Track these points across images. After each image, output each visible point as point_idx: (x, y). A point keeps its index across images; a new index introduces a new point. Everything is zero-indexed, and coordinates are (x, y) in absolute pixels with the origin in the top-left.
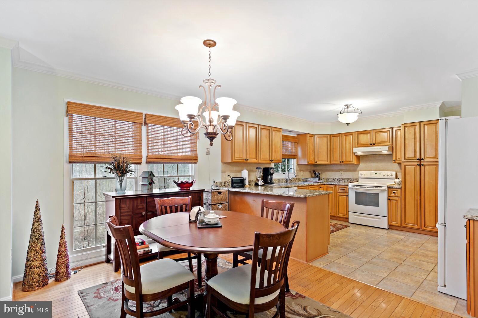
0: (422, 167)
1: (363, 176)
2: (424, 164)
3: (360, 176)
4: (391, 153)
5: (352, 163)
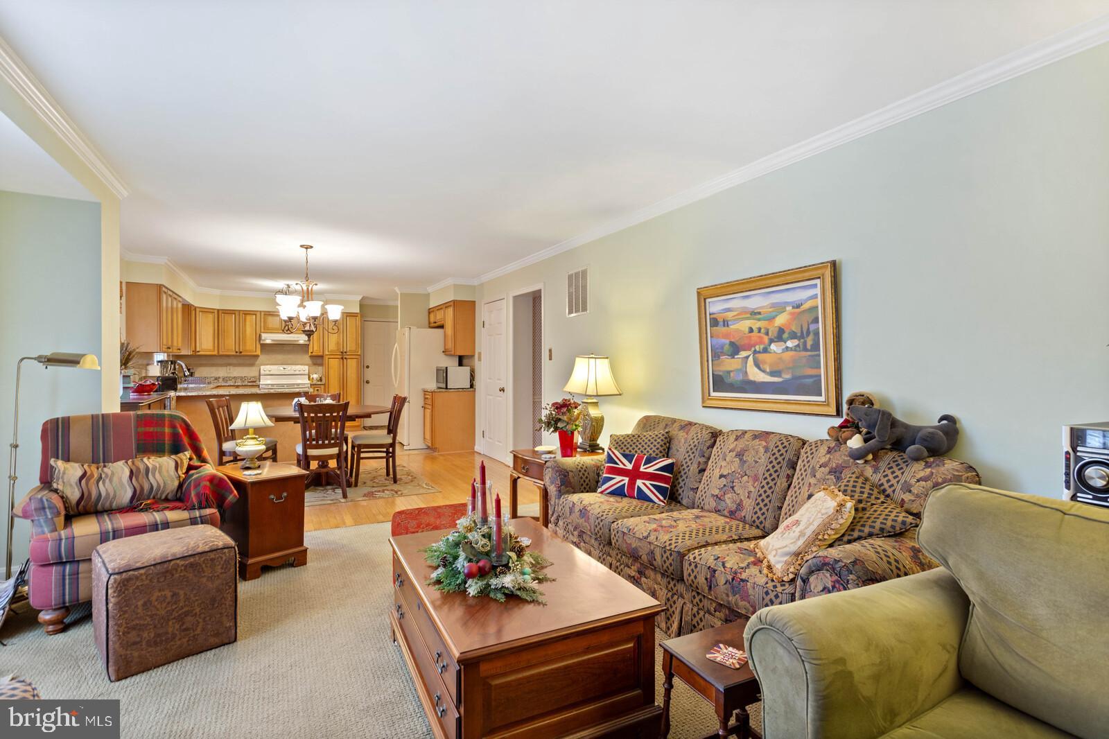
0: (345, 360)
1: (268, 372)
2: (347, 357)
3: (262, 372)
4: (308, 343)
5: (255, 354)
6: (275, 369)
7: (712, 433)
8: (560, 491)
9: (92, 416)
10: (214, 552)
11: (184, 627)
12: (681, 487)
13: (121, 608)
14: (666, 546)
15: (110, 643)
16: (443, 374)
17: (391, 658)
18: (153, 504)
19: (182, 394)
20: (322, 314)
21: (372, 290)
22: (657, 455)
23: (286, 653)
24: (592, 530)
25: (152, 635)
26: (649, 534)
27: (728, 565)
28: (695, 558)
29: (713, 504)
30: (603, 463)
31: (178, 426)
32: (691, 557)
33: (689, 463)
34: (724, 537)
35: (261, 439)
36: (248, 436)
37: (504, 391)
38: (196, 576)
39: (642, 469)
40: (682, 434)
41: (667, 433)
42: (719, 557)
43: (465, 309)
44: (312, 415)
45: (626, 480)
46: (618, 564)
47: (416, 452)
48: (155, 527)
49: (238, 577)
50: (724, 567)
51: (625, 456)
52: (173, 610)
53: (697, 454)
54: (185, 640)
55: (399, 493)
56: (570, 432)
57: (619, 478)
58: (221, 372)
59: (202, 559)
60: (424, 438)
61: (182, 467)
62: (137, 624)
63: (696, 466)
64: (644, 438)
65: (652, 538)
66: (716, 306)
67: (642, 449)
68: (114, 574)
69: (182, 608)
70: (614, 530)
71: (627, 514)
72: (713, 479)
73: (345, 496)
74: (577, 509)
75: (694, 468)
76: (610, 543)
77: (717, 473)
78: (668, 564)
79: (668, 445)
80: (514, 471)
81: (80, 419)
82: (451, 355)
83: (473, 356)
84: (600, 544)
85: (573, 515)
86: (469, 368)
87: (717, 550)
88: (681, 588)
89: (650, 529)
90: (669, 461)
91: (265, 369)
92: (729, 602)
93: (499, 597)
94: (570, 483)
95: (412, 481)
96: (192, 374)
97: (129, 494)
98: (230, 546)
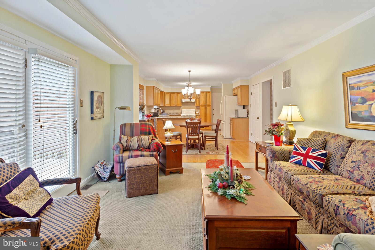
0: (206, 107)
3: (182, 111)
4: (195, 102)
5: (180, 106)
6: (186, 110)
7: (349, 140)
8: (272, 159)
9: (131, 123)
10: (152, 166)
11: (144, 186)
12: (331, 164)
13: (129, 178)
14: (314, 190)
15: (126, 187)
16: (237, 112)
17: (199, 211)
18: (143, 149)
19: (159, 118)
20: (194, 92)
21: (215, 84)
22: (319, 148)
23: (170, 201)
24: (284, 177)
25: (136, 187)
26: (307, 183)
27: (346, 206)
28: (329, 199)
29: (347, 174)
30: (293, 149)
31: (150, 127)
32: (327, 198)
33: (336, 154)
34: (350, 191)
35: (171, 132)
36: (168, 131)
37: (259, 118)
38: (147, 172)
39: (310, 154)
40: (333, 140)
41: (324, 139)
42: (342, 201)
43: (245, 88)
44: (190, 125)
45: (302, 158)
46: (295, 194)
47: (228, 139)
48: (141, 156)
49: (158, 174)
50: (344, 206)
51: (302, 147)
52: (141, 181)
53: (340, 150)
54: (144, 190)
55: (218, 153)
56: (279, 136)
57: (298, 157)
58: (171, 111)
59: (149, 167)
60: (231, 135)
61: (150, 139)
62: (132, 183)
63: (339, 155)
64: (313, 141)
65: (308, 185)
66: (352, 80)
67: (311, 145)
68: (127, 168)
69: (143, 181)
70: (292, 179)
71: (300, 173)
72: (348, 162)
73: (200, 152)
74: (278, 168)
75: (338, 156)
76: (291, 184)
77: (350, 160)
78: (315, 198)
79: (325, 144)
80: (256, 150)
81: (128, 124)
82: (240, 105)
83: (248, 105)
84: (287, 184)
85: (276, 170)
86: (246, 110)
87: (342, 197)
88: (322, 211)
89: (308, 181)
90: (325, 152)
91: (183, 110)
92: (346, 224)
93: (229, 197)
94: (276, 156)
95: (223, 150)
96: (164, 112)
97: (137, 146)
98: (156, 164)
